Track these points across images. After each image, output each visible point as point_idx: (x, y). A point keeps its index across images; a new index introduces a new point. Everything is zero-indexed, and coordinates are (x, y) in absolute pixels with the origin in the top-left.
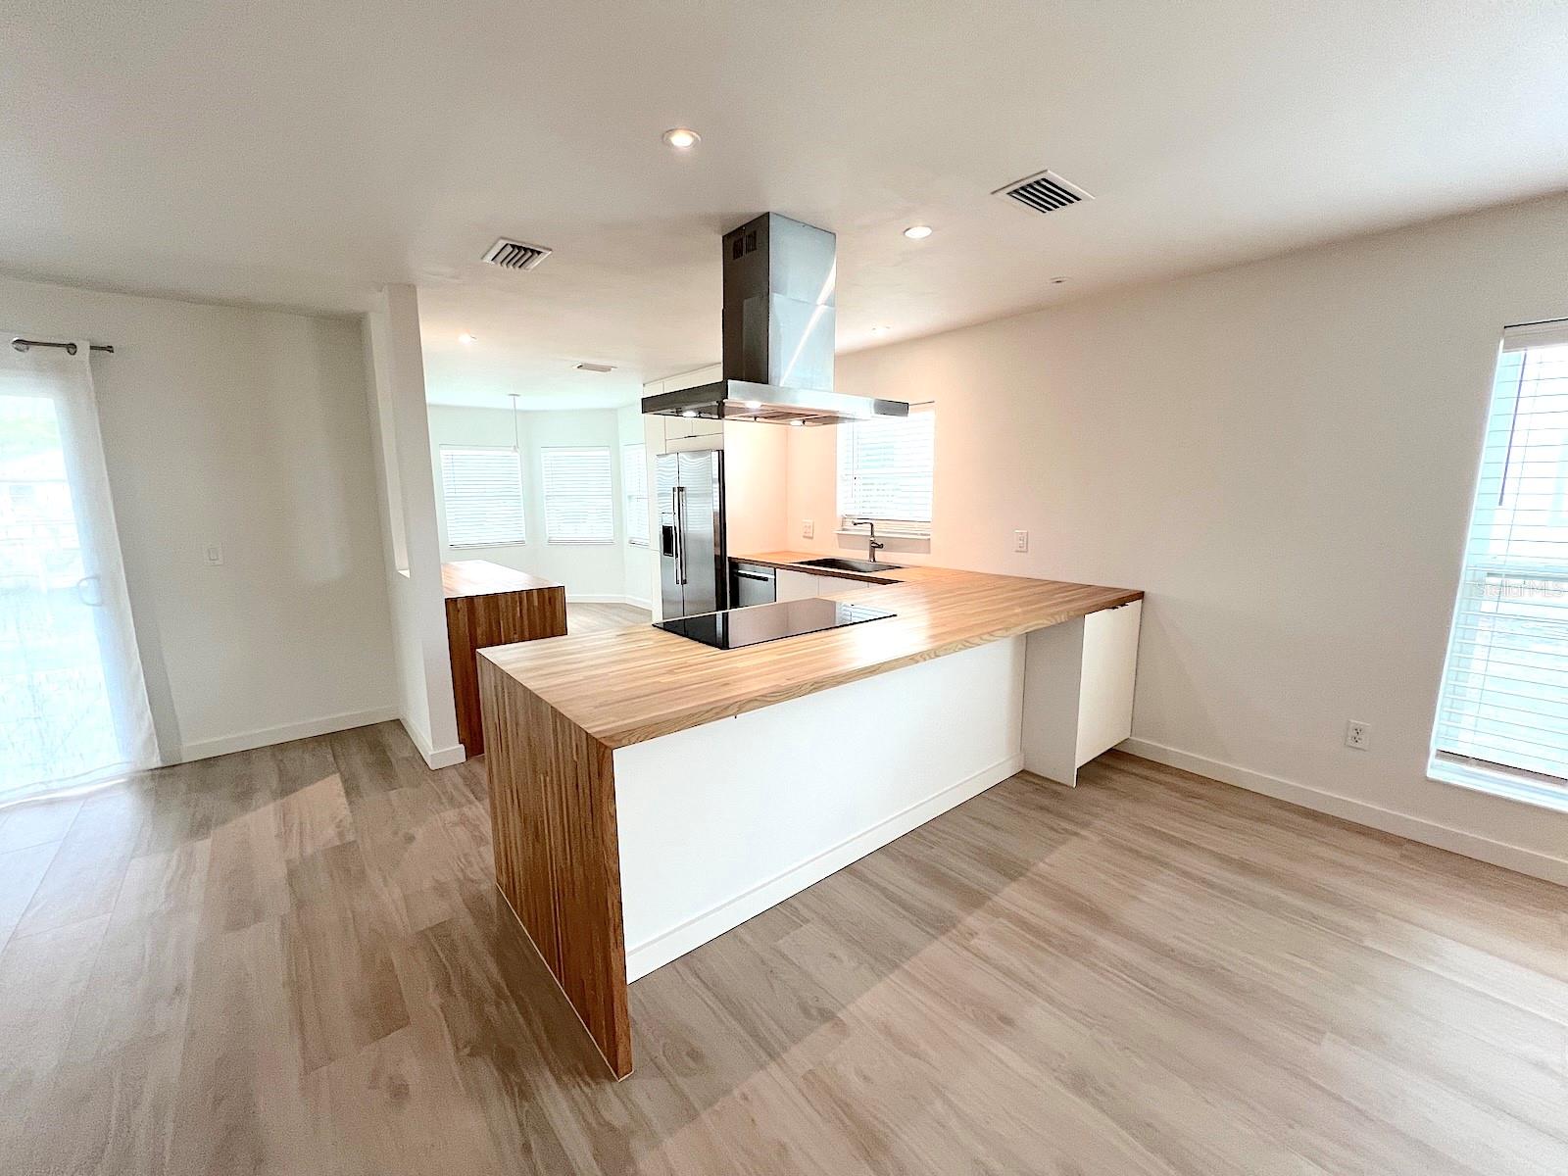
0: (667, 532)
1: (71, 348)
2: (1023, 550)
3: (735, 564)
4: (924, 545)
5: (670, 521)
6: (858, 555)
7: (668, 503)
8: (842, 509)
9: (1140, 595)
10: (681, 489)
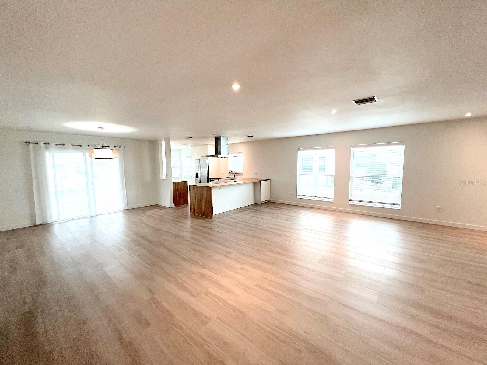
0: (197, 174)
1: (120, 147)
2: (256, 174)
3: (211, 178)
4: (242, 174)
5: (198, 172)
6: (232, 177)
7: (198, 169)
8: (229, 169)
9: (270, 180)
10: (200, 166)
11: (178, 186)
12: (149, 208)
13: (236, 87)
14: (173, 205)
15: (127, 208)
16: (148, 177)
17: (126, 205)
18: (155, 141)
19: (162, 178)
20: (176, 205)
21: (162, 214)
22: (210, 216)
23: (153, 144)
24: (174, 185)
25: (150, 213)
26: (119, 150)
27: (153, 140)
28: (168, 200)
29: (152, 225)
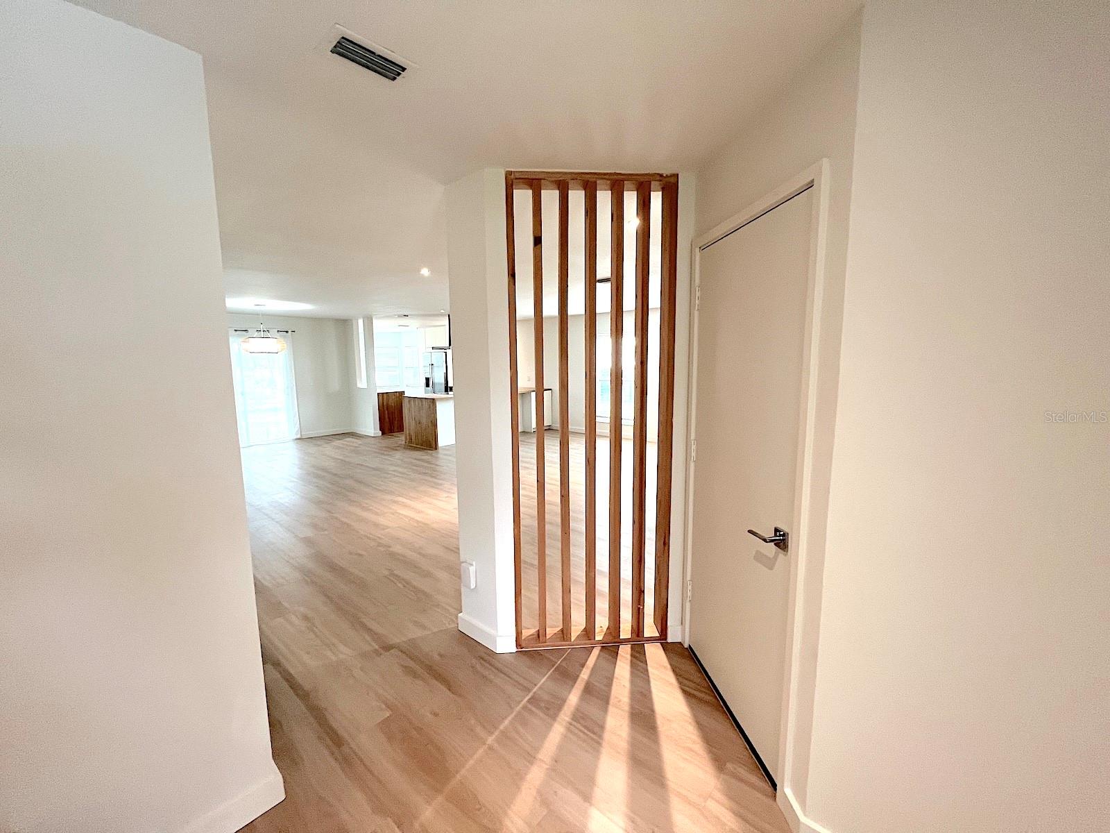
0: (427, 380)
1: (287, 332)
5: (428, 377)
7: (428, 369)
9: (551, 390)
10: (432, 365)
11: (388, 400)
12: (337, 437)
13: (425, 272)
14: (380, 433)
15: (299, 436)
16: (335, 385)
17: (297, 431)
18: (346, 320)
19: (359, 385)
20: (383, 433)
21: (357, 445)
22: (434, 446)
23: (344, 325)
24: (381, 398)
25: (337, 443)
26: (284, 337)
27: (344, 318)
28: (369, 424)
29: (341, 458)
